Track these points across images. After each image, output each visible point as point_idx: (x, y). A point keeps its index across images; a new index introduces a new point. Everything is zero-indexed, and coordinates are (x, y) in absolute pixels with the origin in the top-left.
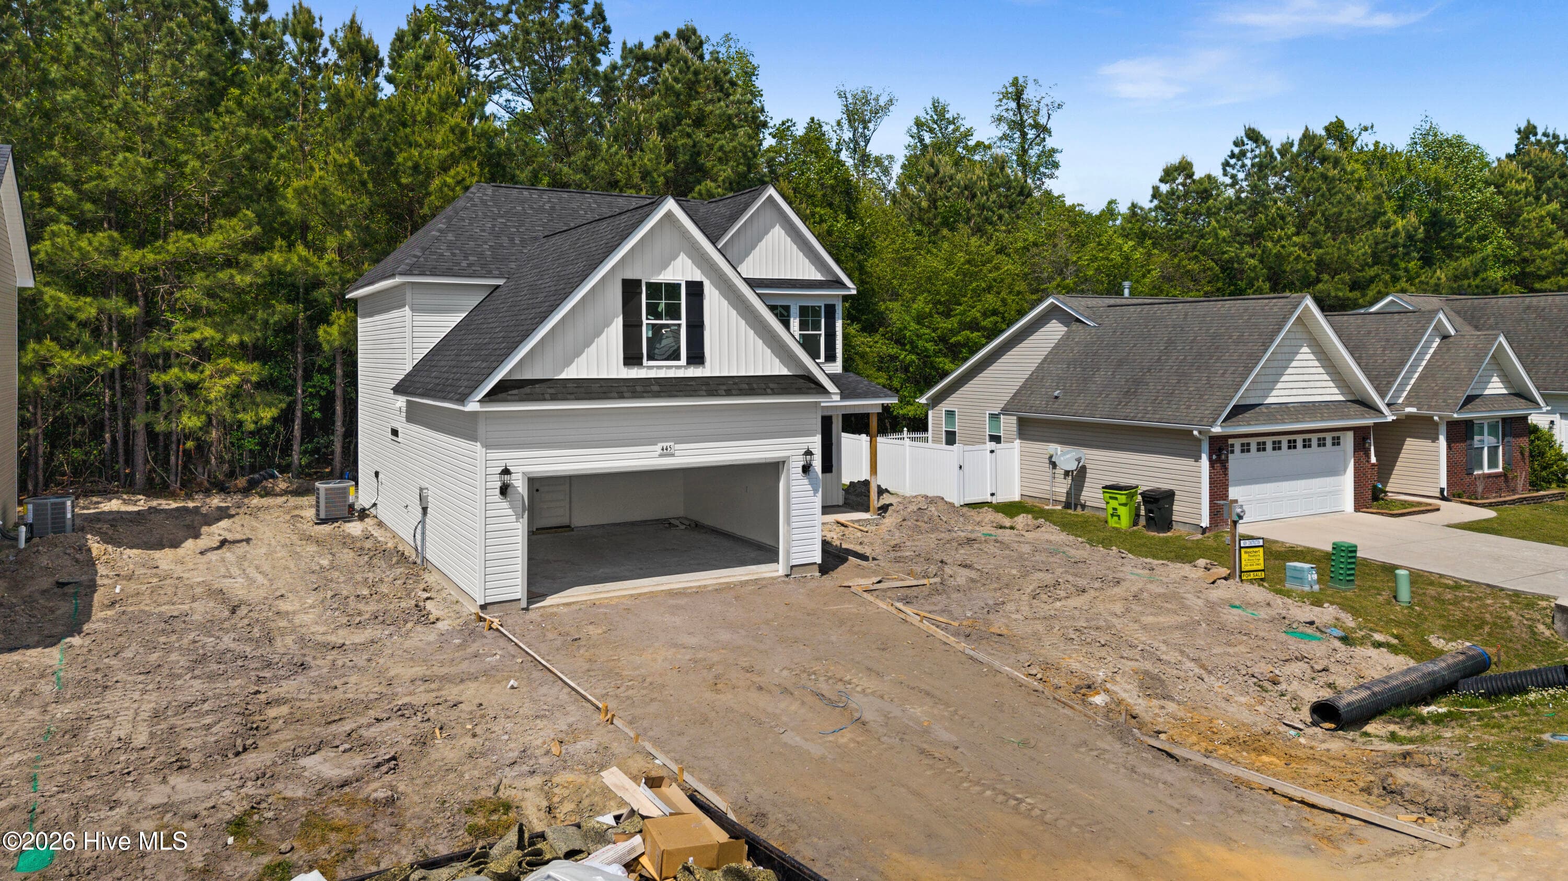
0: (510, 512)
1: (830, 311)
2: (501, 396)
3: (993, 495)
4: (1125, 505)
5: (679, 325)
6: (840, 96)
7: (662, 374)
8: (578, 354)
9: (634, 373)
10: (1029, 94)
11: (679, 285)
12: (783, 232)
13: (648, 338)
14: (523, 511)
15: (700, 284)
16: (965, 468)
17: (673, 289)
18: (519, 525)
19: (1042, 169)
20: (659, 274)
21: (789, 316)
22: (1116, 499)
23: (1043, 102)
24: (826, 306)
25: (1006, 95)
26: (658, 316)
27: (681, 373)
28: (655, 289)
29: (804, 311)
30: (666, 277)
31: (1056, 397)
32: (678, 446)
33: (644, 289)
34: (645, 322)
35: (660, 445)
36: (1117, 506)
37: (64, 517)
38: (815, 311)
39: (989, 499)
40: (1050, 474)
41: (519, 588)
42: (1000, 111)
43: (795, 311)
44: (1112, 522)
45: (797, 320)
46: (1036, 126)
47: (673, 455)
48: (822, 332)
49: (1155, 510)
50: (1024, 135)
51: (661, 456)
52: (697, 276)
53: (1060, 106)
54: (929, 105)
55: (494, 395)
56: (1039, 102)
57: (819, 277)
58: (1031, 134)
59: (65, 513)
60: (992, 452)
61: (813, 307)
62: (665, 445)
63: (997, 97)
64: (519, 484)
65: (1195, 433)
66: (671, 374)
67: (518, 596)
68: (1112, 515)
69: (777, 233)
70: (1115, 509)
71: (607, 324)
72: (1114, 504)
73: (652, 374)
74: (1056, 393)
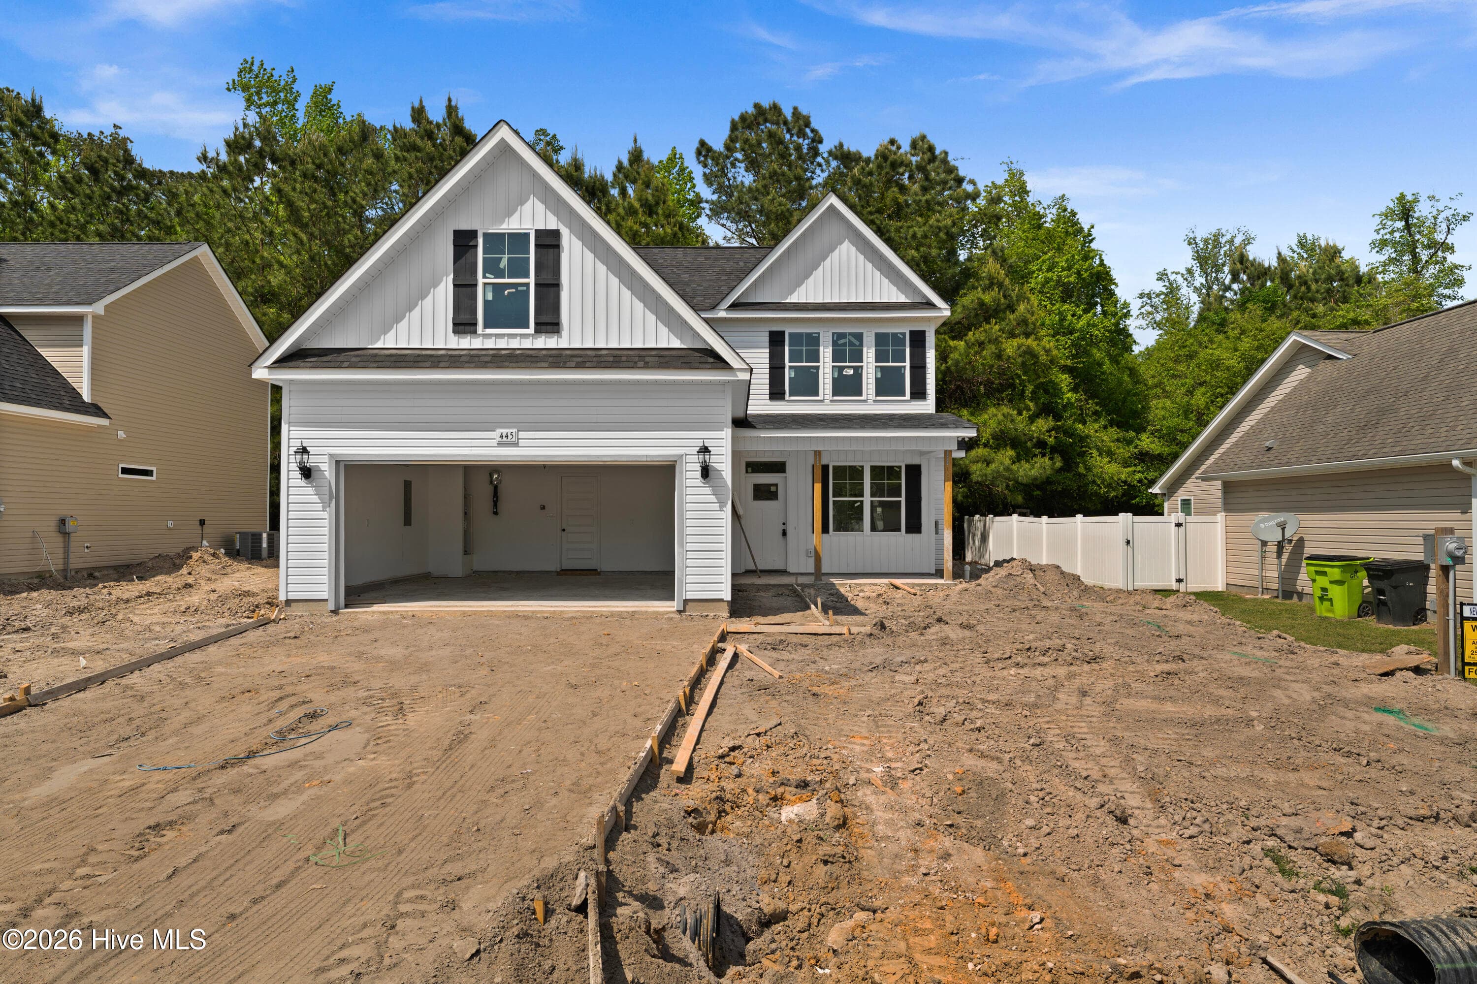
0: (315, 498)
1: (918, 339)
2: (294, 363)
3: (1179, 581)
4: (1340, 583)
5: (527, 285)
6: (1190, 244)
7: (502, 344)
8: (398, 319)
9: (466, 343)
10: (1423, 210)
11: (528, 235)
12: (853, 249)
13: (486, 302)
14: (330, 499)
15: (556, 234)
16: (1137, 543)
17: (519, 240)
18: (325, 515)
19: (1441, 290)
20: (503, 222)
21: (861, 345)
22: (1324, 574)
23: (1441, 218)
24: (912, 333)
25: (1388, 215)
26: (499, 274)
27: (527, 344)
28: (495, 241)
29: (881, 339)
30: (512, 225)
31: (1269, 449)
32: (522, 435)
33: (480, 241)
34: (481, 281)
35: (499, 431)
36: (1327, 585)
37: (261, 546)
38: (898, 339)
39: (1174, 586)
40: (1258, 554)
41: (325, 587)
42: (1384, 234)
43: (869, 340)
44: (1322, 610)
45: (872, 351)
46: (1432, 245)
47: (516, 445)
48: (907, 364)
49: (1387, 589)
50: (1415, 257)
51: (500, 444)
52: (552, 224)
53: (1465, 218)
54: (1294, 243)
55: (284, 361)
56: (1435, 218)
57: (902, 299)
58: (1424, 255)
59: (261, 543)
60: (1178, 525)
61: (894, 335)
62: (505, 431)
63: (1378, 220)
64: (327, 469)
65: (1456, 463)
66: (514, 344)
67: (325, 595)
68: (1322, 599)
69: (846, 250)
70: (1324, 590)
71: (435, 285)
72: (1322, 581)
73: (490, 344)
74: (1268, 444)
